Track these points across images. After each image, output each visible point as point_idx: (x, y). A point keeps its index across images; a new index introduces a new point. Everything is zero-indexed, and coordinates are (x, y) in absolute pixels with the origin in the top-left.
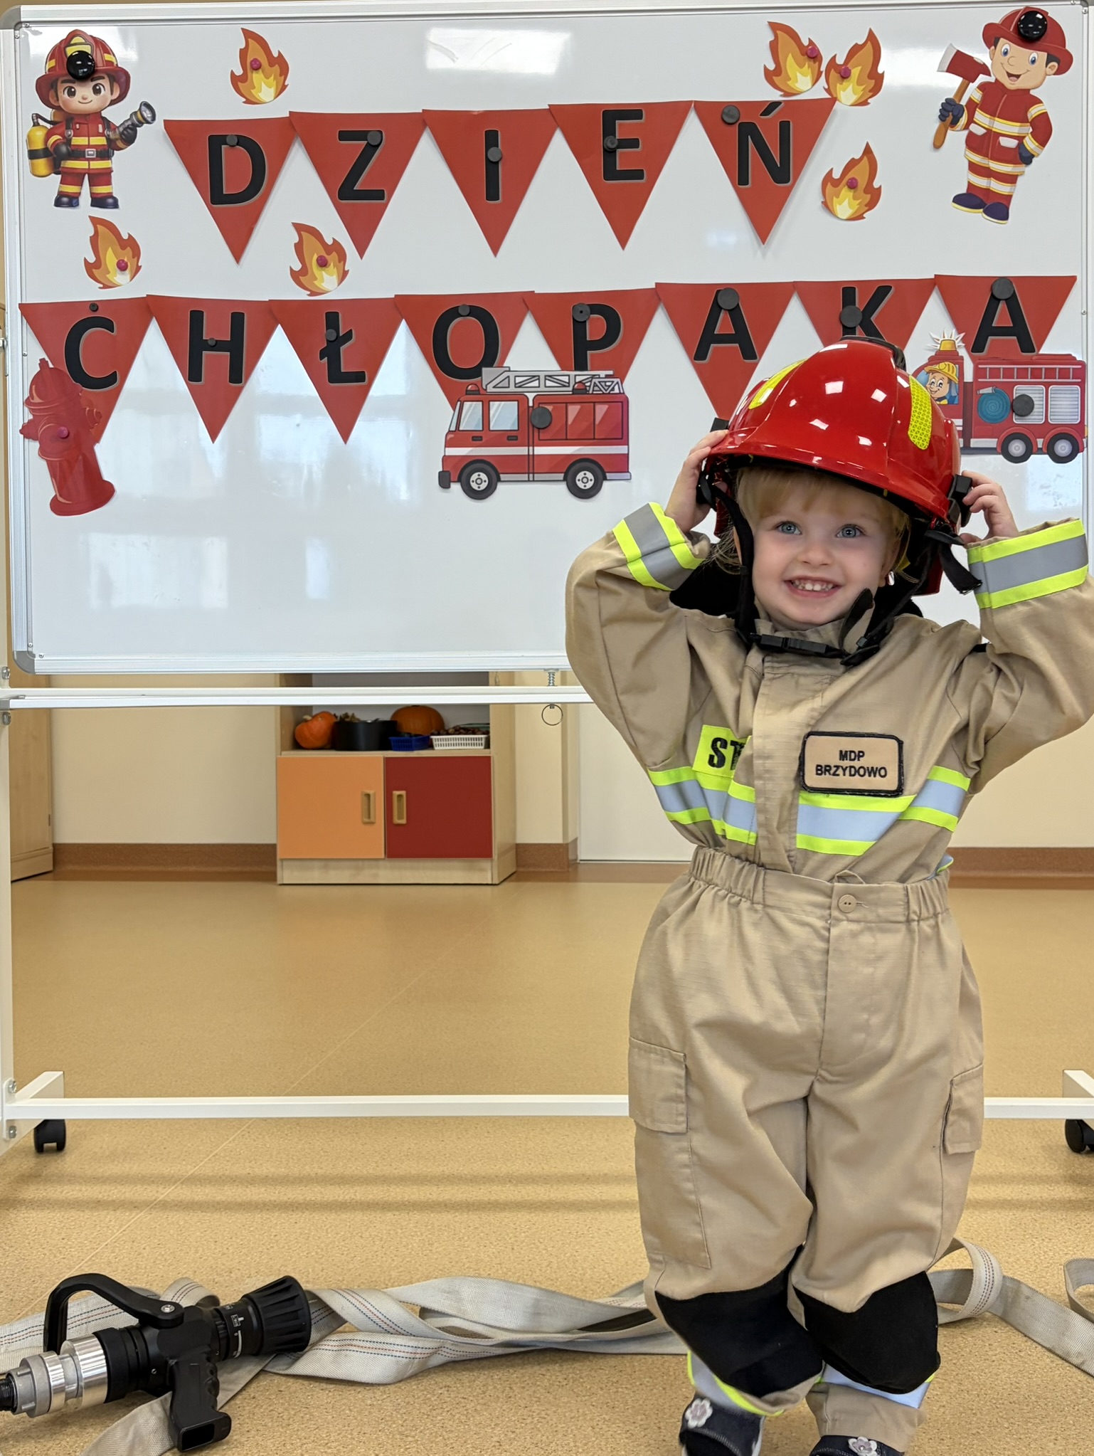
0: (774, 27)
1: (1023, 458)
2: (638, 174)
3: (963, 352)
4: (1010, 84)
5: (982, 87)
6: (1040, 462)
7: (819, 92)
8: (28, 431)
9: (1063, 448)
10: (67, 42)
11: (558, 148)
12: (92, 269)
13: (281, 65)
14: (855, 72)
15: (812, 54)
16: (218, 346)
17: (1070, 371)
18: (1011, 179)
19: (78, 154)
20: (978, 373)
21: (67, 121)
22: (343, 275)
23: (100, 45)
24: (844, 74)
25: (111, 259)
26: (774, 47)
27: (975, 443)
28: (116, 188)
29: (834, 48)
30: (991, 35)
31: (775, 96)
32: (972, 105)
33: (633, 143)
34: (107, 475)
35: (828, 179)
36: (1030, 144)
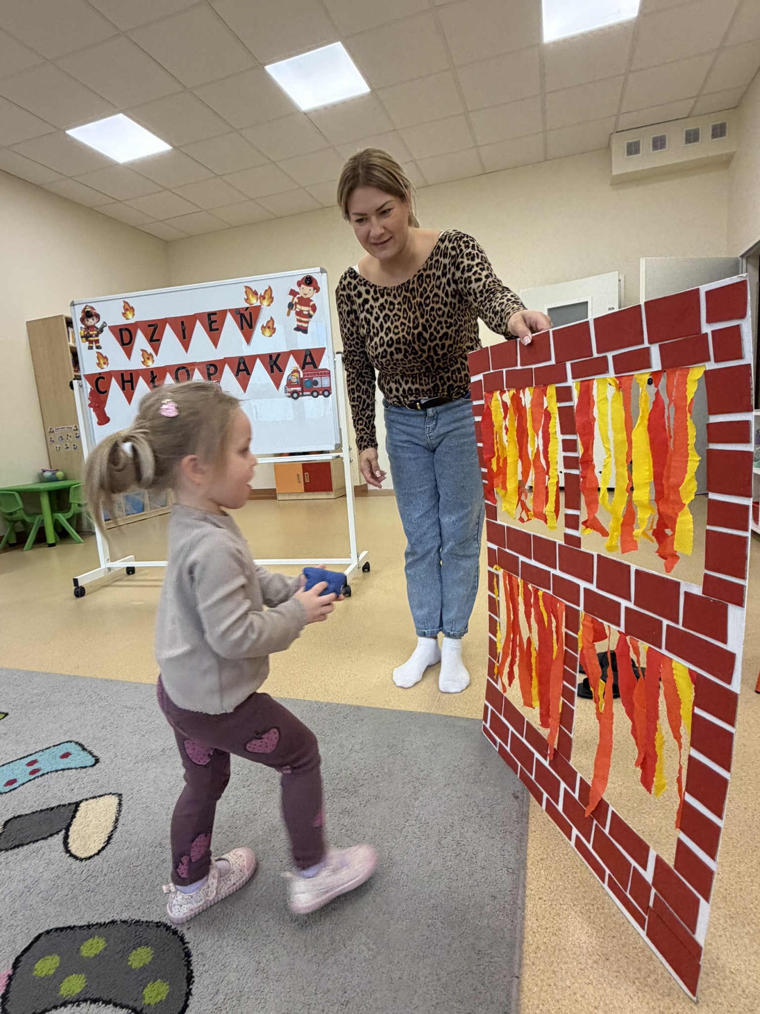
0: (246, 287)
1: (317, 397)
2: (217, 329)
3: (300, 370)
4: (304, 296)
5: (298, 298)
6: (321, 397)
7: (258, 304)
8: (90, 406)
9: (326, 393)
10: (85, 308)
11: (198, 324)
12: (99, 364)
13: (132, 309)
14: (267, 297)
15: (256, 293)
16: (128, 381)
17: (326, 373)
18: (307, 322)
19: (91, 336)
20: (304, 375)
21: (88, 328)
22: (153, 361)
23: (92, 308)
24: (264, 298)
25: (102, 362)
26: (246, 292)
27: (305, 393)
28: (101, 344)
29: (261, 292)
30: (299, 284)
31: (247, 305)
32: (296, 303)
33: (216, 321)
34: (108, 415)
35: (263, 327)
36: (311, 312)
